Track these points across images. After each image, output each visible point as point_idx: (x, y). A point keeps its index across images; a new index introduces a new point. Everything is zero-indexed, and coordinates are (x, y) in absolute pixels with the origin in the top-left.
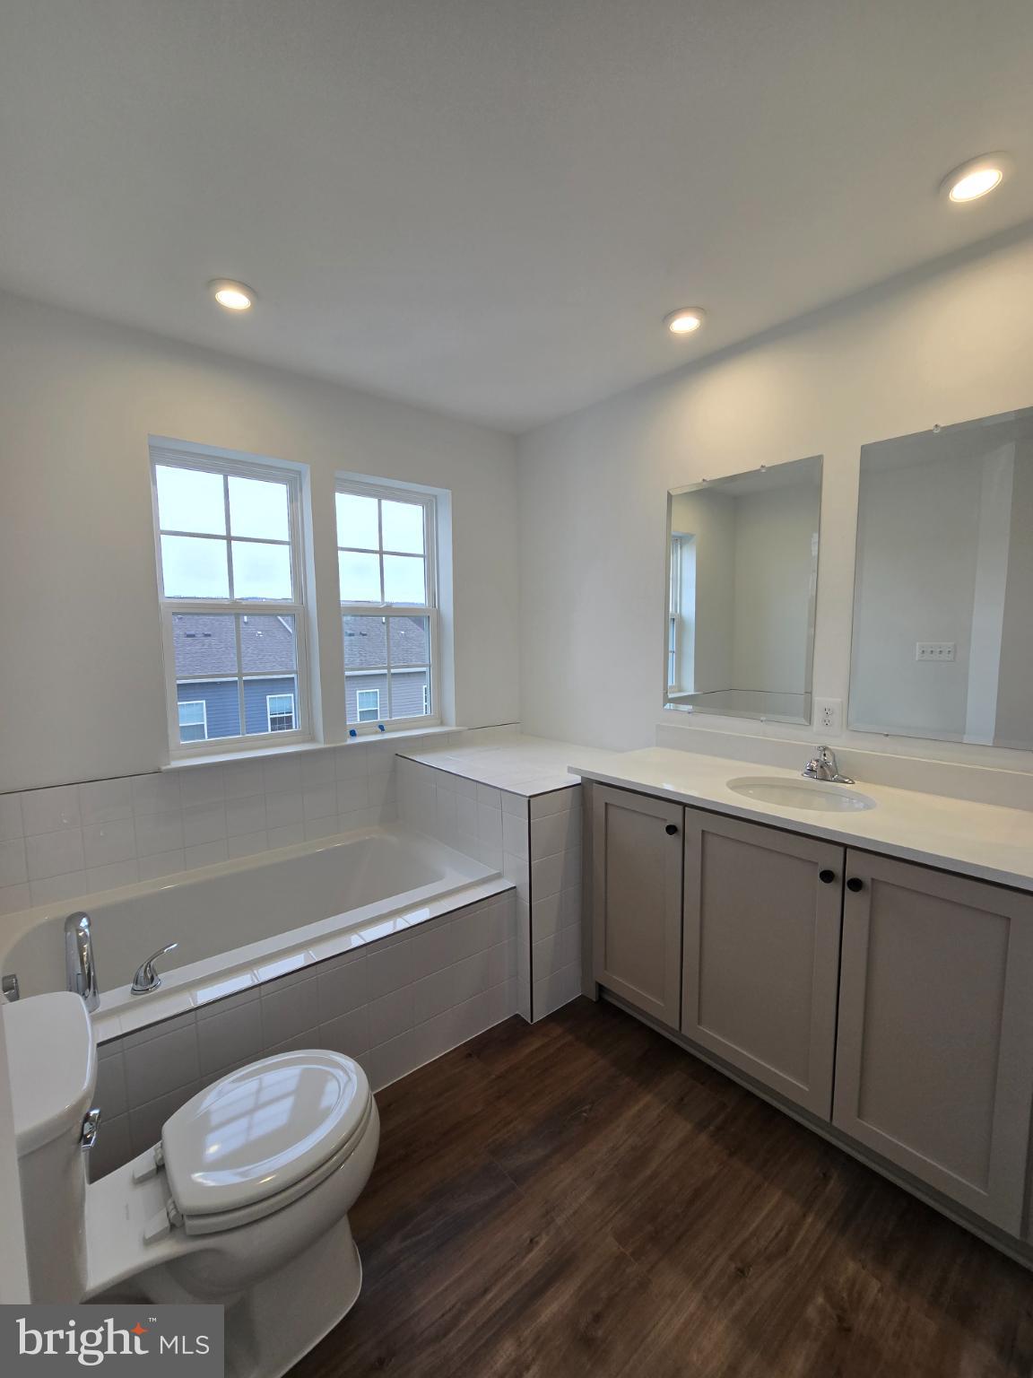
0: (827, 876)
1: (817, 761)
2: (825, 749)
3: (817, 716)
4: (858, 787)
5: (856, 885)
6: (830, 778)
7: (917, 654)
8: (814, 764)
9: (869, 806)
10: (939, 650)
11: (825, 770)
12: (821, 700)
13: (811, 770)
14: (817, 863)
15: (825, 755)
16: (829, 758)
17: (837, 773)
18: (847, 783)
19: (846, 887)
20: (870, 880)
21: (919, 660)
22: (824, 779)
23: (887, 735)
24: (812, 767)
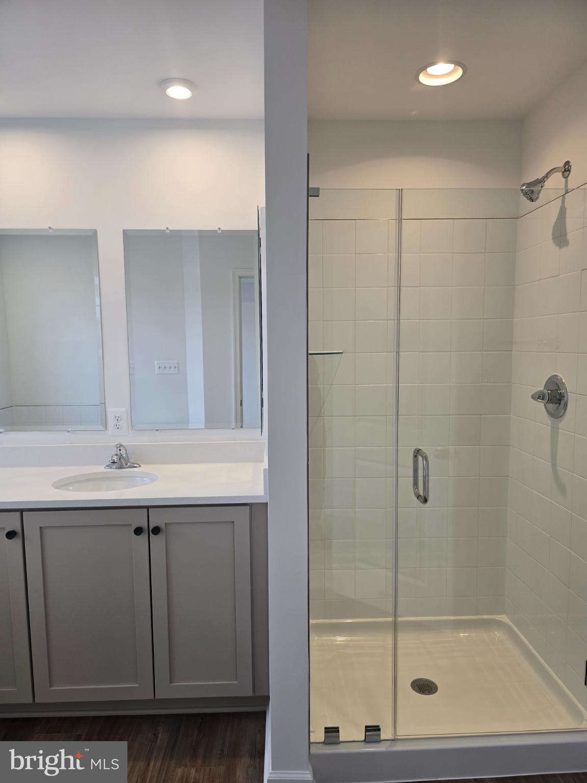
0: (138, 531)
1: (117, 455)
2: (121, 445)
3: (111, 422)
4: (144, 468)
5: (157, 530)
6: (125, 466)
7: (156, 370)
8: (115, 458)
9: (153, 479)
10: (169, 366)
11: (121, 461)
12: (112, 411)
13: (114, 462)
14: (131, 525)
15: (120, 450)
16: (123, 452)
17: (129, 462)
18: (136, 467)
19: (151, 533)
20: (164, 525)
21: (157, 374)
22: (121, 467)
23: (157, 430)
24: (114, 460)
